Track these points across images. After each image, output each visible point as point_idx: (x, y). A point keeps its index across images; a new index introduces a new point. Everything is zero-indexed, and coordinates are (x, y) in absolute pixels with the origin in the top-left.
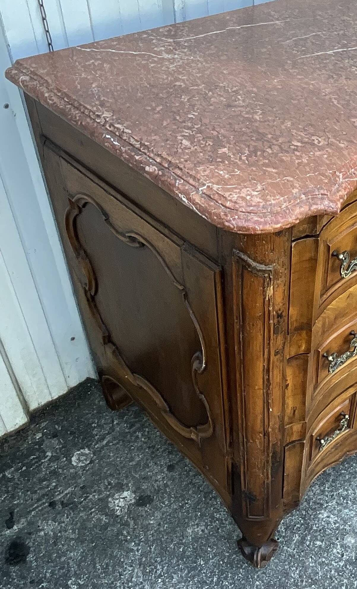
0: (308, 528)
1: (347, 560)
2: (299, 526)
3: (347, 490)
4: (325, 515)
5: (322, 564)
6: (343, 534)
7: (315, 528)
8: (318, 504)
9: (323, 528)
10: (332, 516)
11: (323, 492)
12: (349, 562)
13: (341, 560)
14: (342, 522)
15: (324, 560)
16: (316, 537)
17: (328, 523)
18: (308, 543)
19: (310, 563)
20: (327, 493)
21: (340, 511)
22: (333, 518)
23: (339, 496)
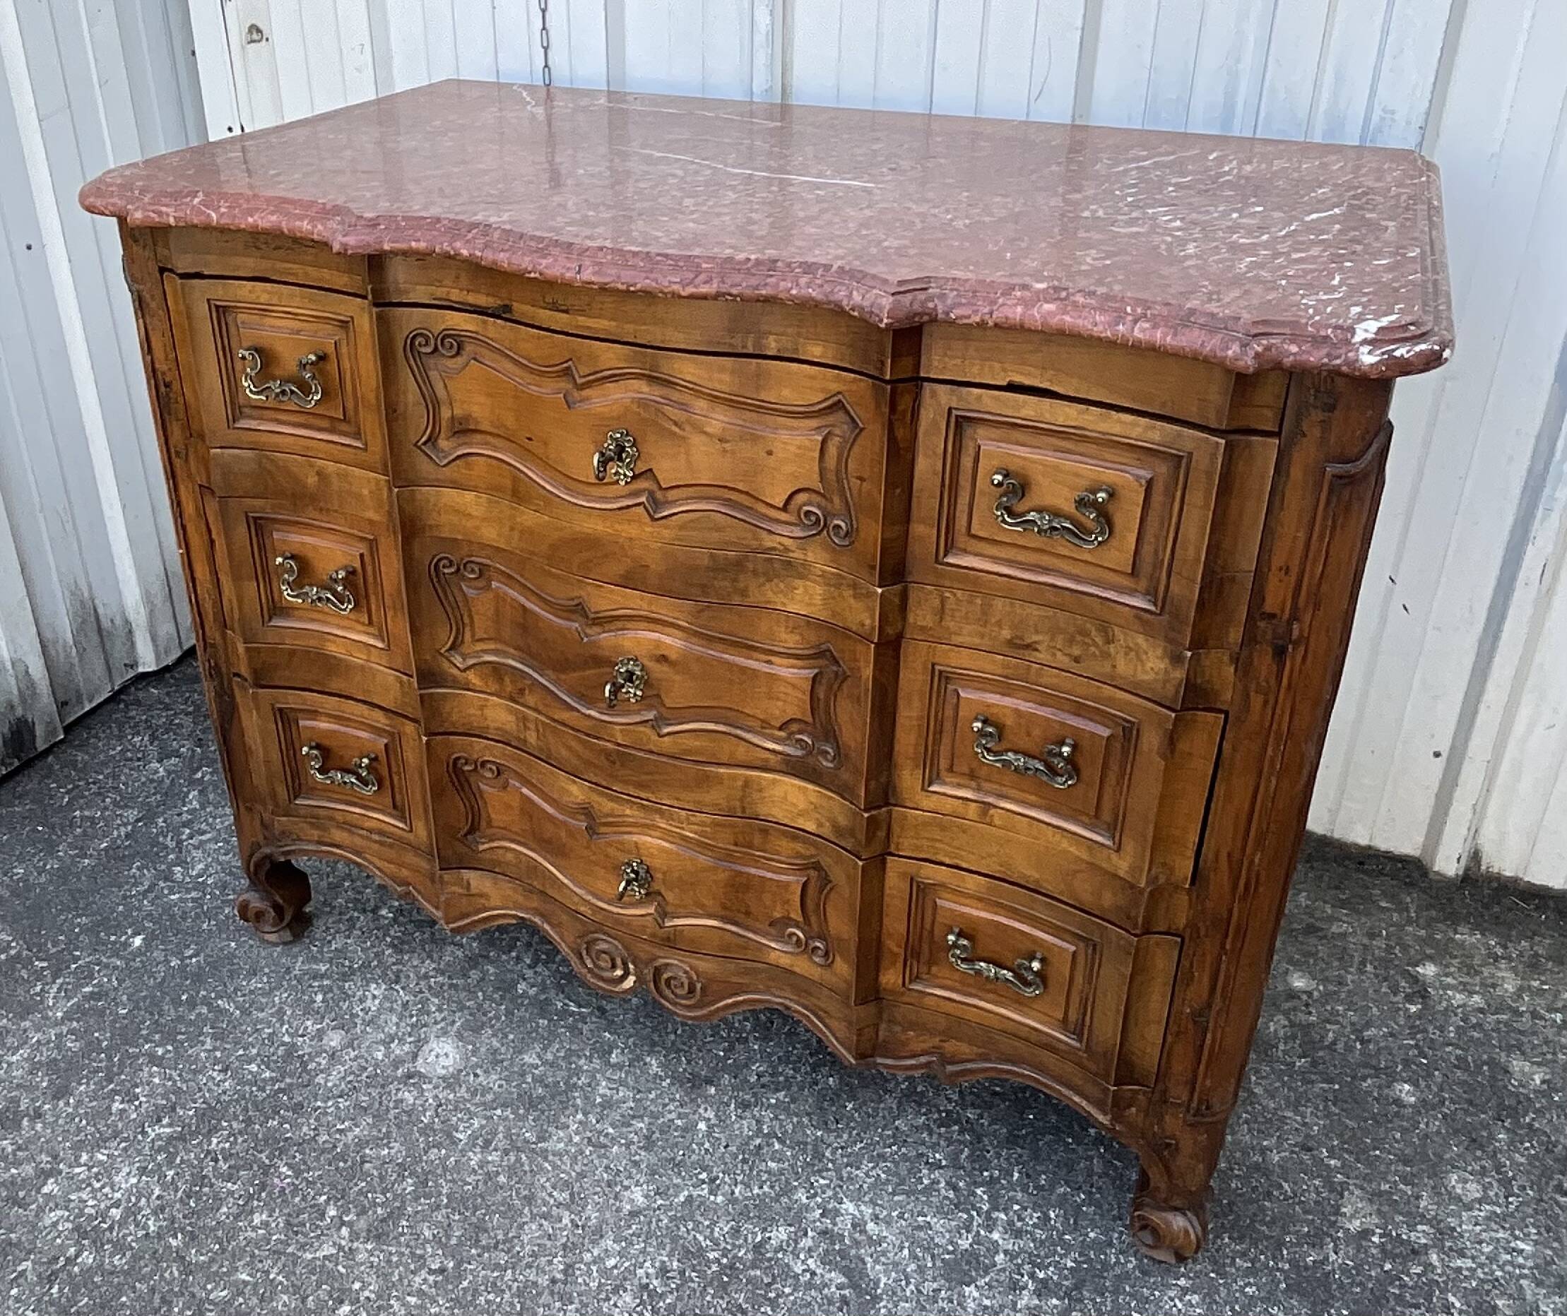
0: (345, 977)
1: (294, 1045)
2: (347, 963)
3: (440, 1010)
4: (376, 993)
5: (280, 1013)
6: (346, 1025)
7: (347, 985)
8: (398, 977)
9: (348, 996)
10: (377, 1002)
11: (426, 977)
12: (292, 1047)
13: (293, 1035)
14: (367, 1018)
15: (289, 1013)
16: (331, 990)
17: (362, 1000)
18: (316, 984)
19: (280, 996)
20: (422, 983)
21: (391, 1010)
22: (373, 1005)
23: (425, 1002)
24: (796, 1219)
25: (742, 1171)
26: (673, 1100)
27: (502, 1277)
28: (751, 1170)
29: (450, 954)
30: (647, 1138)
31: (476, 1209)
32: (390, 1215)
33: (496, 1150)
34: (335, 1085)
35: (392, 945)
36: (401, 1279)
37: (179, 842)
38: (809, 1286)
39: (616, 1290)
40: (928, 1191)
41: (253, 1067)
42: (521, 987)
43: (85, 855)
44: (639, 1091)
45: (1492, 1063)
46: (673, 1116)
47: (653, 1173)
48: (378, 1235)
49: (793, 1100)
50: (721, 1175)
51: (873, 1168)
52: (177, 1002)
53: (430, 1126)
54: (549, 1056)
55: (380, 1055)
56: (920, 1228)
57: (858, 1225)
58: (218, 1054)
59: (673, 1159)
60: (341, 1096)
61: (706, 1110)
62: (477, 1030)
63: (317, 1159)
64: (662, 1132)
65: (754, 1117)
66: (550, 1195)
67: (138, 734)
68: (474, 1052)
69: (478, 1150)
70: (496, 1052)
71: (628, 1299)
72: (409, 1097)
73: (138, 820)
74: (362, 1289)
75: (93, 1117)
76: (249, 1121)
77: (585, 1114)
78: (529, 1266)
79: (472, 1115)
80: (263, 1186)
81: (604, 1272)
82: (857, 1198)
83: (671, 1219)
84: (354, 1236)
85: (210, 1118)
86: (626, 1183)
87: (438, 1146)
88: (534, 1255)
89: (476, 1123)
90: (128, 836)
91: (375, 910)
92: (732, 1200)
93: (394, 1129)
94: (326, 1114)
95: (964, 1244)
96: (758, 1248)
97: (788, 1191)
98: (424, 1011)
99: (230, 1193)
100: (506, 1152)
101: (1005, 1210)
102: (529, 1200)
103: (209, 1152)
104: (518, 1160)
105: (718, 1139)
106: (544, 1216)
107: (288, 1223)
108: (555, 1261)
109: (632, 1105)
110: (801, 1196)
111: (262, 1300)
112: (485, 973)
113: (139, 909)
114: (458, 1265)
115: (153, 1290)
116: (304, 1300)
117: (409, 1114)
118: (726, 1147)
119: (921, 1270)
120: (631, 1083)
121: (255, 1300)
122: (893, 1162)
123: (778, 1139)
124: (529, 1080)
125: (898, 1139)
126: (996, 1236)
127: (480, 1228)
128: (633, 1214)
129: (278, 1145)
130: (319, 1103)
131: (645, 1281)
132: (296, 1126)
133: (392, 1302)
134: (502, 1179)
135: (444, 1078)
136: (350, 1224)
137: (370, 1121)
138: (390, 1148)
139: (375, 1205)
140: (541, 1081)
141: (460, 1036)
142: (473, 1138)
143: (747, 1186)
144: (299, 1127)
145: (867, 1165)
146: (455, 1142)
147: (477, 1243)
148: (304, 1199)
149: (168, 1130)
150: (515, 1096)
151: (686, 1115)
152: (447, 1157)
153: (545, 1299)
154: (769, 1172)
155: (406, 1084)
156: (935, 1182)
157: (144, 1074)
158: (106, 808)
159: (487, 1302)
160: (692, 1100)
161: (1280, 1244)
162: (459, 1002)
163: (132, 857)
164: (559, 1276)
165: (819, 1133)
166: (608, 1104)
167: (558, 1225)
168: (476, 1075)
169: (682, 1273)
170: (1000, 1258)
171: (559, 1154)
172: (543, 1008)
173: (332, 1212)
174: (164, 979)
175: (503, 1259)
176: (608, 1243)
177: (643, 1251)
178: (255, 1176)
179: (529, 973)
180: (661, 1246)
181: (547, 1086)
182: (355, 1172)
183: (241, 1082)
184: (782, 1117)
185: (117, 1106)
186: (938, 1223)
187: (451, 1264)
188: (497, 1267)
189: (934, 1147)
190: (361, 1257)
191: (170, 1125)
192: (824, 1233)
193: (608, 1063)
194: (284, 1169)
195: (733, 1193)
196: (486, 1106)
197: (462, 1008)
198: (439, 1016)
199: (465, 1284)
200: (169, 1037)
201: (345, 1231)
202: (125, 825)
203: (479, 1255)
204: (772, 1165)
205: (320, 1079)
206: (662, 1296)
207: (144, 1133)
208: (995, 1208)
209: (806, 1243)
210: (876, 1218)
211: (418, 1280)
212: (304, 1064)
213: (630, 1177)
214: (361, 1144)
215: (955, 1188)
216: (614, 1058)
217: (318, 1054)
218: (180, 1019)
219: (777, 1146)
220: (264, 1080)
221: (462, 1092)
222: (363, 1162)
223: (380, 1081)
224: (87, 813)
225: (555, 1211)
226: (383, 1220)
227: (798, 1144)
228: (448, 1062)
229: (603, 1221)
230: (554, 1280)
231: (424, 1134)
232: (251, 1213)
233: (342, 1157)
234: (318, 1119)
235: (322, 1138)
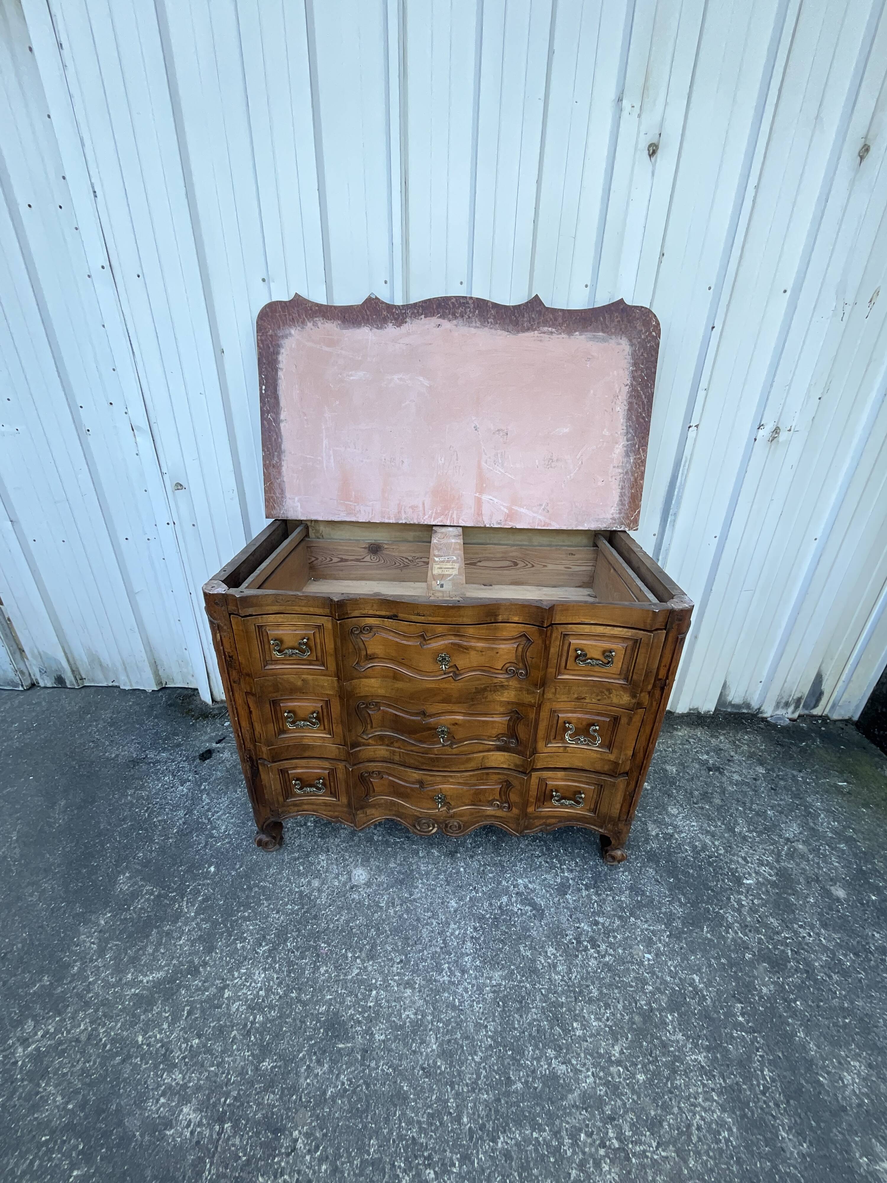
0: (307, 856)
1: (301, 891)
2: (305, 850)
3: (350, 857)
4: (323, 858)
5: (289, 880)
6: (318, 876)
7: (310, 859)
8: (328, 849)
9: (313, 863)
11: (338, 845)
12: (301, 892)
13: (298, 888)
14: (324, 870)
15: (292, 879)
16: (304, 863)
17: (319, 863)
18: (297, 863)
19: (285, 873)
20: (338, 848)
21: (332, 864)
22: (324, 864)
23: (343, 856)
24: (506, 891)
25: (482, 881)
26: (448, 863)
27: (423, 954)
28: (485, 880)
29: (343, 833)
30: (446, 881)
31: (402, 931)
32: (372, 947)
33: (397, 905)
34: (325, 902)
35: (319, 837)
36: (389, 971)
37: (209, 819)
38: (522, 914)
39: (464, 943)
40: (540, 866)
41: (289, 907)
42: (375, 838)
43: (169, 838)
44: (435, 864)
45: (662, 769)
46: (451, 869)
47: (454, 893)
48: (371, 956)
49: (486, 849)
50: (476, 885)
51: (521, 864)
52: (243, 890)
53: (369, 905)
54: (399, 862)
55: (336, 884)
56: (544, 880)
57: (526, 887)
58: (272, 906)
59: (458, 885)
60: (330, 906)
61: (460, 863)
62: (368, 861)
63: (334, 935)
64: (450, 877)
65: (476, 860)
66: (425, 915)
67: (165, 776)
68: (371, 869)
69: (391, 908)
70: (378, 867)
71: (469, 944)
72: (356, 896)
73: (185, 815)
74: (376, 982)
75: (231, 955)
76: (298, 930)
77: (421, 880)
78: (431, 946)
79: (382, 895)
80: (318, 955)
81: (457, 937)
82: (521, 877)
83: (469, 908)
84: (363, 961)
85: (282, 935)
86: (447, 900)
87: (376, 912)
88: (430, 941)
89: (385, 897)
90: (184, 823)
91: (305, 824)
92: (484, 893)
93: (357, 912)
94: (328, 915)
95: (559, 880)
96: (500, 907)
97: (499, 883)
98: (344, 860)
99: (306, 964)
100: (401, 905)
101: (565, 864)
102: (418, 920)
103: (289, 950)
104: (407, 906)
105: (469, 872)
106: (427, 924)
107: (335, 967)
108: (438, 940)
109: (435, 870)
110: (504, 883)
111: (340, 1003)
112: (360, 837)
113: (206, 854)
114: (406, 957)
115: (294, 1020)
116: (356, 996)
117: (359, 903)
118: (473, 874)
119: (551, 895)
120: (431, 862)
121: (338, 1005)
122: (525, 860)
123: (487, 865)
124: (396, 873)
125: (523, 851)
126: (566, 874)
127: (407, 938)
128: (455, 911)
129: (316, 936)
130: (323, 912)
131: (471, 935)
132: (318, 925)
133: (390, 982)
134: (405, 916)
135: (365, 884)
136: (359, 957)
137: (346, 911)
138: (359, 920)
139: (364, 945)
140: (400, 873)
141: (364, 866)
142: (387, 903)
143: (486, 886)
144: (320, 925)
145: (518, 864)
146: (381, 908)
147: (408, 946)
148: (337, 954)
149: (267, 947)
150: (394, 882)
151: (455, 867)
152: (382, 915)
153: (442, 956)
154: (490, 878)
155: (352, 892)
156: (541, 863)
157: (244, 926)
158: (168, 814)
159: (423, 966)
160: (454, 861)
161: (639, 847)
162: (356, 851)
163: (191, 832)
164: (442, 945)
165: (499, 858)
166: (428, 873)
167: (433, 926)
168: (376, 879)
169: (481, 927)
170: (571, 881)
171: (419, 899)
172: (387, 843)
173: (350, 955)
174: (232, 881)
175: (420, 947)
176: (452, 926)
177: (465, 924)
178: (312, 953)
179: (376, 832)
180: (470, 919)
181: (403, 874)
182: (351, 935)
183: (288, 915)
184: (485, 857)
185: (239, 946)
186: (548, 876)
187: (403, 957)
188: (420, 951)
189: (534, 850)
190: (370, 969)
191: (267, 945)
192: (517, 893)
193: (420, 857)
194: (323, 945)
195: (483, 890)
196: (386, 889)
197: (358, 854)
198: (351, 860)
199: (412, 963)
200: (247, 906)
201: (358, 961)
202: (181, 818)
203: (411, 950)
204: (491, 875)
205: (318, 901)
206: (479, 938)
207: (257, 953)
208: (561, 865)
209: (514, 899)
210: (530, 882)
211: (395, 969)
212: (309, 898)
213: (448, 898)
214: (347, 922)
215: (547, 862)
216: (421, 855)
217: (313, 892)
218: (247, 897)
219: (489, 868)
220: (297, 910)
221: (374, 887)
222: (352, 930)
223: (342, 894)
224: (160, 818)
225: (429, 921)
226: (371, 950)
227: (494, 864)
228: (364, 877)
229: (447, 918)
230: (441, 948)
231: (369, 909)
232: (319, 969)
233: (343, 931)
234: (326, 919)
235: (331, 926)
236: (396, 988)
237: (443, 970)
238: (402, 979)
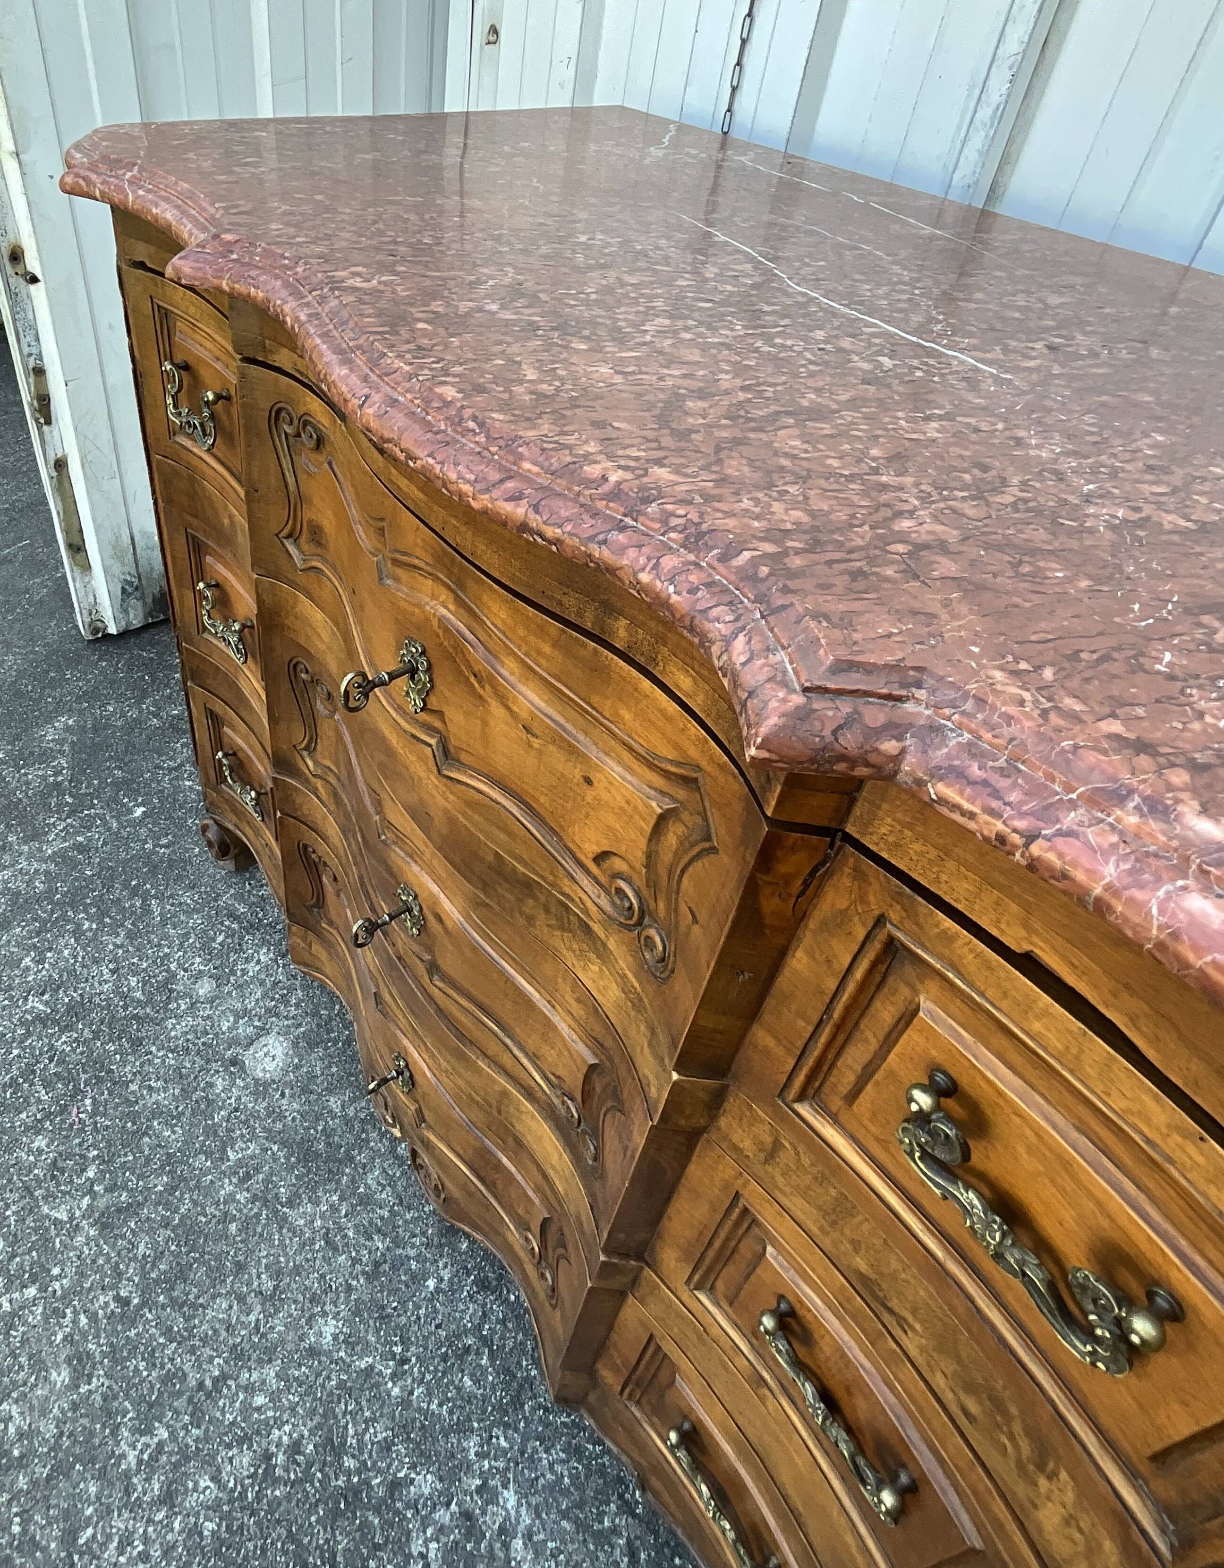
1: (175, 976)
3: (297, 1006)
4: (262, 958)
5: (185, 937)
6: (221, 979)
10: (257, 968)
12: (172, 978)
14: (240, 981)
15: (191, 941)
16: (233, 936)
18: (227, 924)
21: (262, 984)
22: (253, 970)
23: (292, 989)
25: (436, 1370)
26: (424, 1234)
27: (164, 1346)
28: (444, 1373)
30: (377, 1264)
31: (193, 1248)
32: (129, 1207)
33: (248, 1190)
34: (176, 1037)
36: (90, 1289)
39: (240, 1441)
41: (134, 981)
44: (401, 1203)
46: (412, 1253)
47: (357, 1312)
48: (105, 1225)
50: (414, 1359)
51: (563, 1462)
52: (126, 885)
53: (215, 1128)
54: (351, 1112)
55: (226, 1022)
58: (120, 952)
59: (383, 1308)
60: (172, 1052)
61: (445, 1267)
62: (313, 1045)
63: (116, 1107)
64: (393, 1267)
65: (484, 1305)
66: (259, 1277)
68: (297, 1067)
69: (235, 1180)
70: (312, 1077)
71: (246, 1461)
72: (219, 1085)
74: (57, 1278)
76: (96, 1035)
77: (342, 1199)
78: (192, 1351)
79: (253, 1137)
80: (63, 1110)
81: (247, 1409)
82: (524, 1493)
83: (341, 1385)
84: (89, 1212)
85: (74, 1014)
86: (327, 1308)
87: (208, 1154)
88: (204, 1340)
89: (251, 1149)
92: (405, 1403)
93: (188, 1113)
94: (151, 1063)
97: (462, 1429)
98: (284, 999)
99: (38, 1101)
100: (254, 1199)
102: (239, 1269)
103: (52, 1048)
104: (258, 1215)
105: (436, 1311)
106: (239, 1298)
108: (216, 1361)
109: (386, 1214)
110: (472, 1445)
114: (141, 1306)
117: (210, 1103)
118: (438, 1326)
120: (400, 1188)
122: (587, 1467)
123: (491, 1350)
124: (320, 1128)
127: (183, 1274)
128: (311, 1352)
129: (100, 1075)
130: (153, 1049)
131: (273, 1449)
132: (124, 1061)
133: (68, 1311)
134: (233, 1228)
135: (256, 1081)
136: (94, 1197)
137: (177, 1091)
138: (174, 1132)
139: (125, 1188)
140: (328, 1136)
141: (295, 1044)
142: (240, 1163)
143: (429, 1394)
144: (126, 1064)
145: (557, 1453)
146: (224, 1158)
147: (169, 1292)
148: (81, 1144)
149: (41, 1007)
150: (298, 1138)
151: (426, 1260)
152: (207, 1172)
153: (182, 1404)
154: (459, 1389)
155: (226, 1070)
156: (615, 1532)
157: (62, 942)
159: (136, 1369)
160: (441, 1246)
162: (317, 1005)
164: (208, 1383)
165: (534, 1373)
166: (366, 1201)
167: (243, 1319)
168: (283, 1095)
169: (310, 1464)
171: (293, 1231)
173: (91, 1173)
175: (179, 1325)
176: (270, 1373)
177: (293, 1408)
178: (65, 1095)
180: (313, 1412)
181: (329, 1144)
182: (132, 1140)
183: (117, 991)
184: (510, 1325)
185: (27, 961)
187: (136, 1301)
188: (168, 1332)
190: (80, 1240)
191: (46, 1003)
194: (88, 1102)
195: (411, 1393)
196: (271, 1136)
197: (315, 1014)
198: (293, 1011)
199: (132, 1333)
201: (86, 1201)
203: (163, 1307)
204: (467, 1382)
205: (170, 1022)
207: (26, 999)
210: (528, 1536)
211: (101, 1300)
212: (168, 1001)
213: (335, 1303)
214: (157, 1112)
219: (484, 1361)
220: (132, 999)
221: (261, 1106)
222: (145, 1134)
223: (210, 1054)
225: (251, 1299)
226: (119, 1210)
227: (507, 1371)
228: (271, 1066)
229: (283, 1342)
230: (201, 1385)
231: (206, 1134)
232: (38, 1133)
233: (134, 1117)
234: (142, 1065)
235: (133, 1087)
236: (60, 1337)
237: (149, 1431)
238: (84, 1335)
